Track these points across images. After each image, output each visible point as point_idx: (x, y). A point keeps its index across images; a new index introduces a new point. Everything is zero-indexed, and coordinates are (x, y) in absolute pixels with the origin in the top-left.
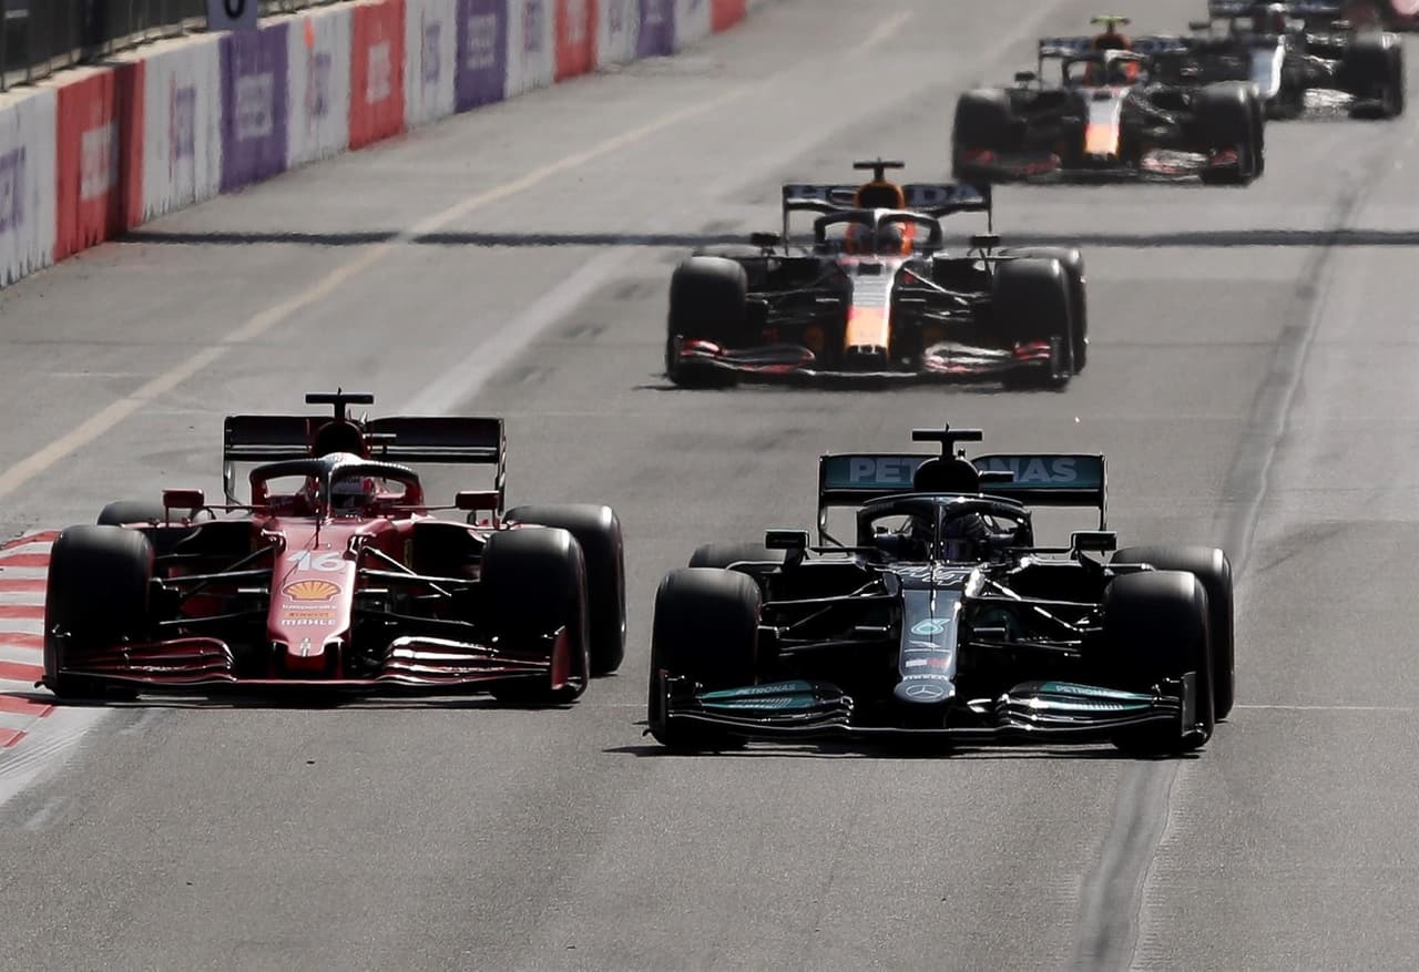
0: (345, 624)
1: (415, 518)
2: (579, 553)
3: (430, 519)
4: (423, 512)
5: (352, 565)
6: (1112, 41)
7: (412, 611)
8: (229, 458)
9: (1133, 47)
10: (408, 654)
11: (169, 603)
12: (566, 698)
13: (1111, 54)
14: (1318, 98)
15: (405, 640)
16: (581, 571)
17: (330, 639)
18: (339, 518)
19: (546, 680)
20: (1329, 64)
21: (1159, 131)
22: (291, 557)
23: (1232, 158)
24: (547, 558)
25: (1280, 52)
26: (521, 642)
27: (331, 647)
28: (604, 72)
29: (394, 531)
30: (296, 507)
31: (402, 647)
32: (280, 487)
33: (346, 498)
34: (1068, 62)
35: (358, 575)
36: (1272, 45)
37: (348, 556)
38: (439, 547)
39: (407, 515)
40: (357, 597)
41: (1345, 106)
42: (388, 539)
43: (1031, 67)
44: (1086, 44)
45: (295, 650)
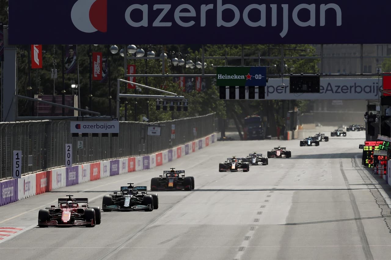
0: (69, 219)
1: (78, 208)
2: (94, 211)
3: (79, 208)
4: (79, 207)
5: (70, 213)
6: (234, 158)
7: (77, 218)
8: (59, 203)
9: (236, 159)
10: (76, 222)
11: (51, 217)
12: (93, 226)
13: (234, 159)
14: (259, 163)
15: (76, 221)
16: (95, 213)
17: (68, 220)
18: (69, 208)
19: (91, 224)
20: (260, 160)
21: (239, 167)
22: (64, 212)
23: (246, 169)
24: (91, 212)
25: (256, 159)
26: (89, 220)
27: (68, 221)
28: (136, 171)
29: (75, 209)
30: (65, 207)
31: (75, 221)
32: (63, 205)
33: (70, 206)
34: (230, 160)
35: (71, 214)
36: (255, 158)
37: (70, 212)
38: (80, 211)
39: (77, 208)
40: (71, 216)
41: (262, 164)
42: (75, 210)
43: (227, 161)
44: (232, 159)
45: (64, 222)
